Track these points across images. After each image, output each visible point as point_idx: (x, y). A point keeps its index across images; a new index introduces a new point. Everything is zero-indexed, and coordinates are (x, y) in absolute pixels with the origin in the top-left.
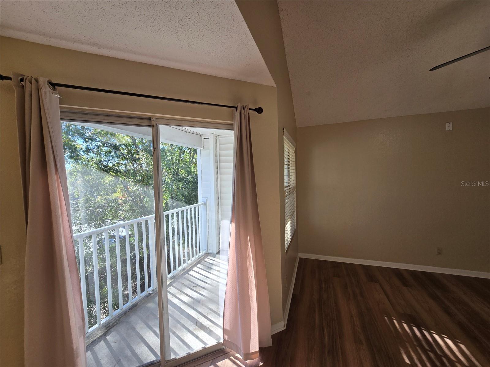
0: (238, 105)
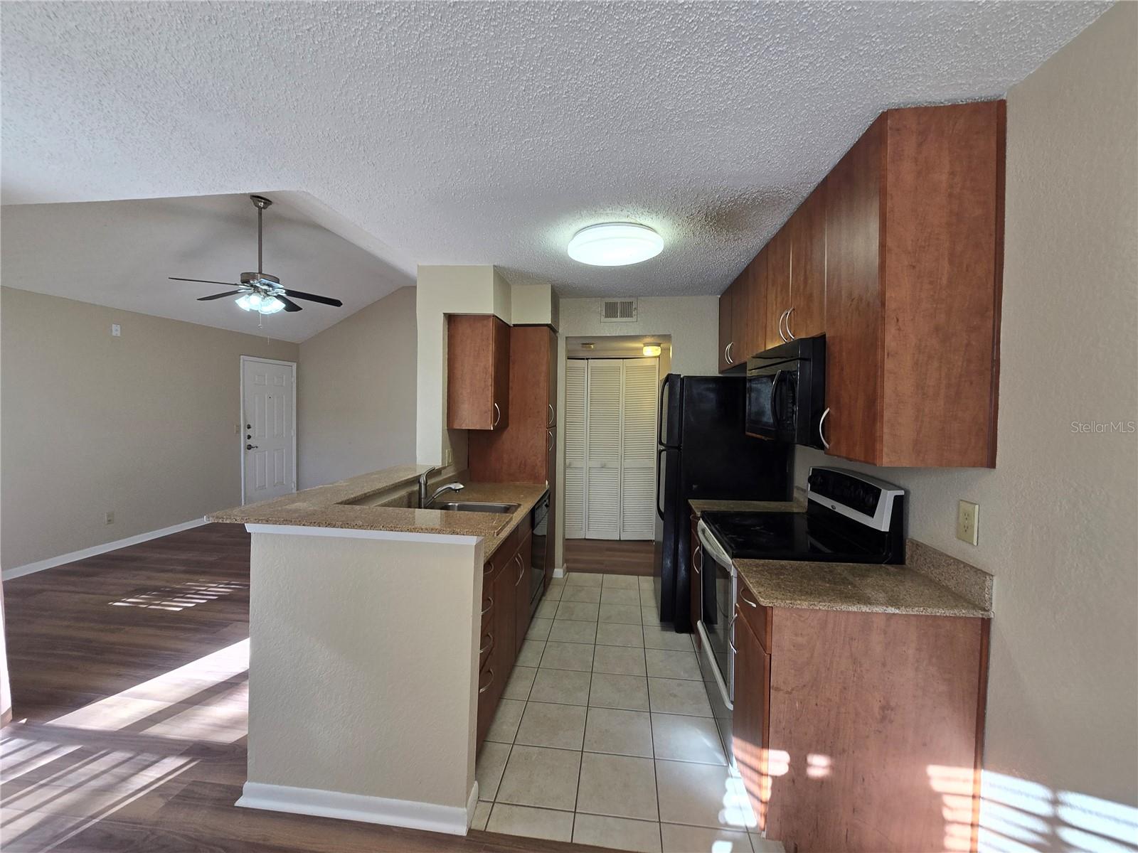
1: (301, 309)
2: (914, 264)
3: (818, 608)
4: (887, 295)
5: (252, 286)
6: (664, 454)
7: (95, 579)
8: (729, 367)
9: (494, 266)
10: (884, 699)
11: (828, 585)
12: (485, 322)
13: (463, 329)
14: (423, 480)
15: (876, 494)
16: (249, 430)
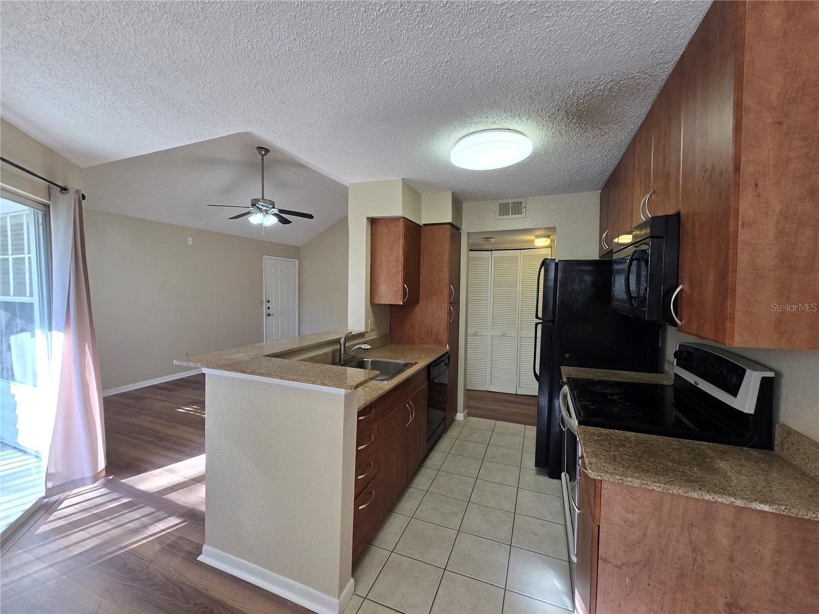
1: (291, 222)
2: (780, 120)
3: (651, 488)
4: (743, 159)
5: (258, 208)
6: (540, 326)
7: (174, 393)
8: (606, 252)
9: (403, 179)
10: (731, 595)
11: (670, 464)
12: (397, 223)
13: (382, 228)
14: (342, 341)
15: (741, 374)
16: (268, 304)
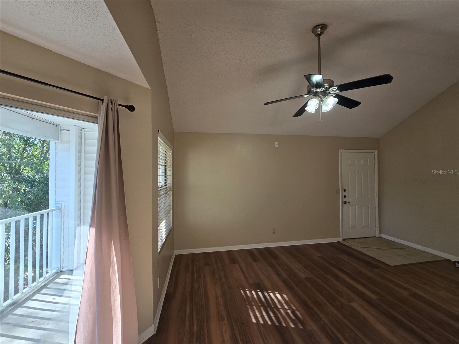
0: (105, 97)
16: (344, 192)
